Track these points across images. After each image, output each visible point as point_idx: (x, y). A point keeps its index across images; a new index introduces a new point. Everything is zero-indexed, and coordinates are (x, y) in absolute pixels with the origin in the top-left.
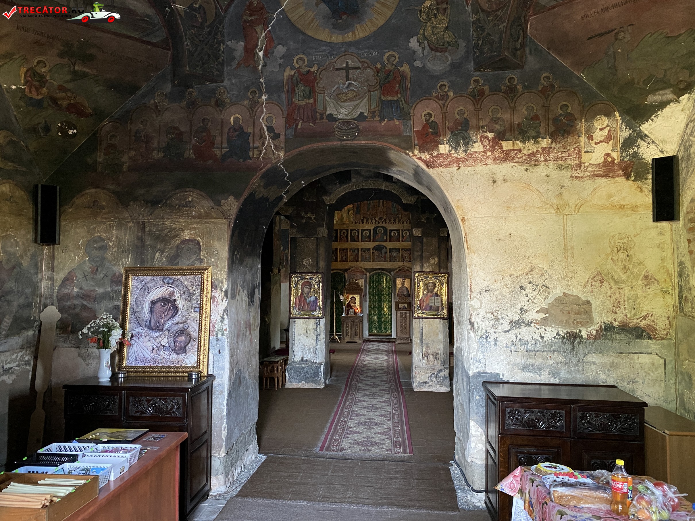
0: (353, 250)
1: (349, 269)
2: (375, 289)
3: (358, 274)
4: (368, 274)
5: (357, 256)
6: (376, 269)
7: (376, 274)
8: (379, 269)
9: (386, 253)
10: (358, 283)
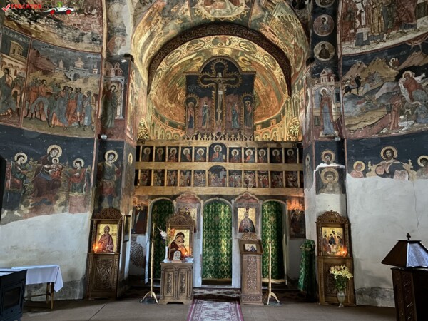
0: (184, 172)
1: (178, 196)
2: (211, 221)
3: (190, 202)
4: (202, 202)
5: (189, 179)
6: (212, 196)
7: (211, 203)
8: (216, 196)
9: (225, 176)
10: (189, 213)
